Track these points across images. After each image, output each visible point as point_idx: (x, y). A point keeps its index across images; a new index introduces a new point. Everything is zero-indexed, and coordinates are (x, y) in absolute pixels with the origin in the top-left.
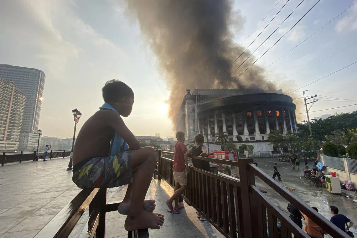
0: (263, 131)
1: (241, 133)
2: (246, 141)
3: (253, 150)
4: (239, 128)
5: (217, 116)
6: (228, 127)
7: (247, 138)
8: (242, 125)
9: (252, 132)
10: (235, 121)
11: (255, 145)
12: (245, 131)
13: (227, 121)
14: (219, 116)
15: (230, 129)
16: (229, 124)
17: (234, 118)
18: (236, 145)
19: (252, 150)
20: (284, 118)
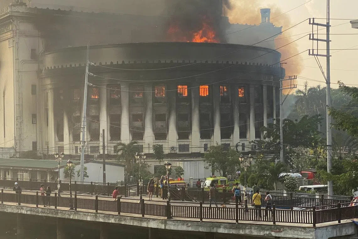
0: (206, 134)
1: (161, 135)
2: (171, 153)
3: (182, 176)
4: (159, 124)
5: (108, 86)
6: (134, 118)
7: (173, 148)
8: (164, 115)
9: (184, 133)
10: (150, 105)
11: (186, 166)
12: (170, 131)
13: (132, 102)
14: (113, 86)
15: (138, 124)
16: (138, 111)
17: (150, 98)
18: (149, 164)
19: (180, 176)
20: (252, 102)
